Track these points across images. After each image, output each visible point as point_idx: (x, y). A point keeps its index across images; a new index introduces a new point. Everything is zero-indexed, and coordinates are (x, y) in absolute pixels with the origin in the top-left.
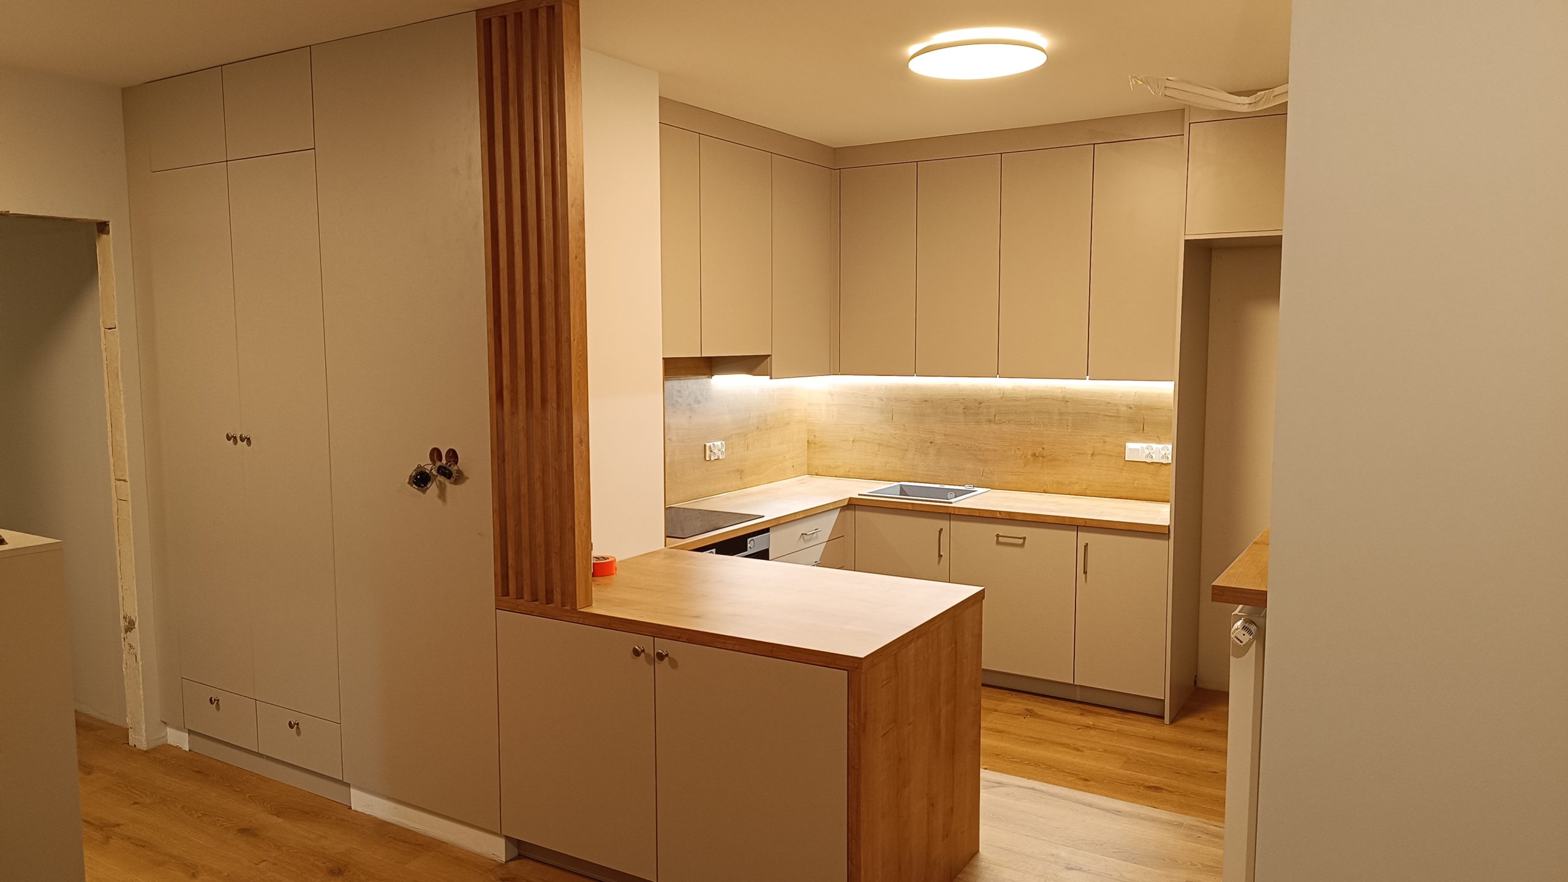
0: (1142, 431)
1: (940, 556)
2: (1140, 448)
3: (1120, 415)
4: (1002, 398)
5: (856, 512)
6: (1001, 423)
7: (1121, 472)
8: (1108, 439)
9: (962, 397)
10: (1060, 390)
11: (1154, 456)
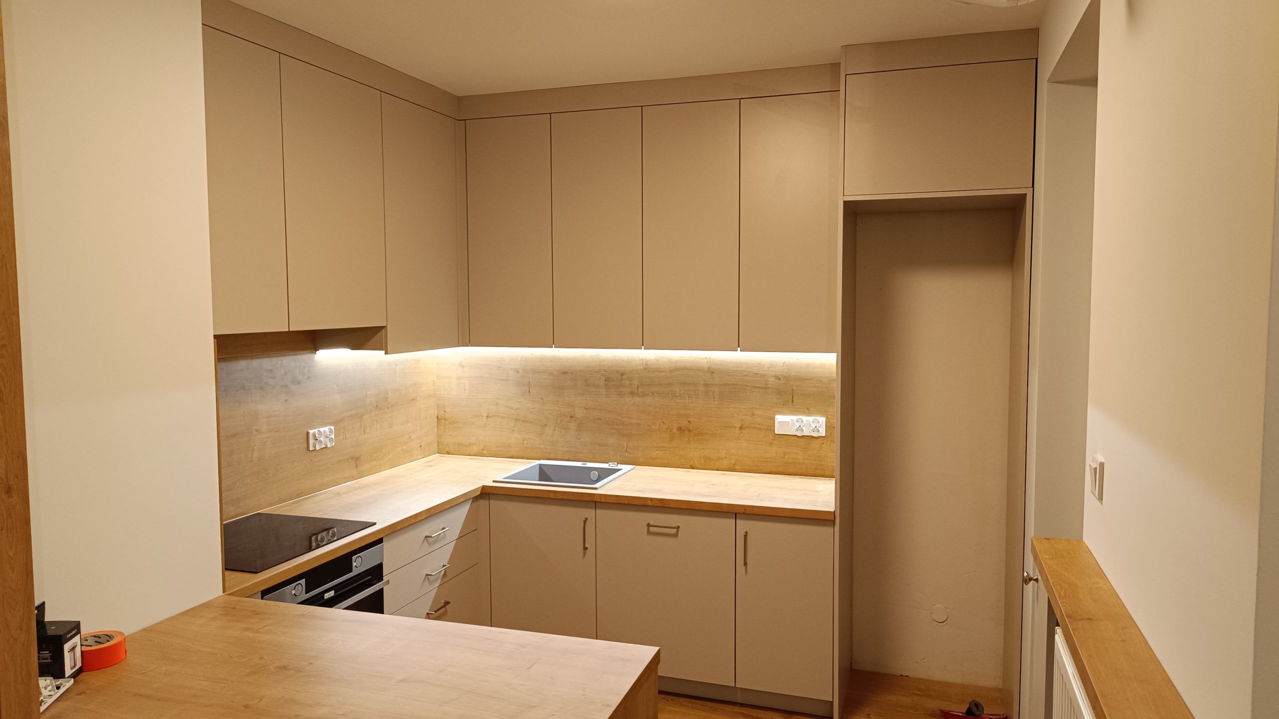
0: (791, 403)
1: (585, 549)
2: (790, 421)
3: (768, 386)
4: (645, 369)
5: (491, 501)
6: (644, 395)
7: (771, 446)
8: (757, 412)
9: (603, 368)
10: (706, 361)
11: (804, 429)
